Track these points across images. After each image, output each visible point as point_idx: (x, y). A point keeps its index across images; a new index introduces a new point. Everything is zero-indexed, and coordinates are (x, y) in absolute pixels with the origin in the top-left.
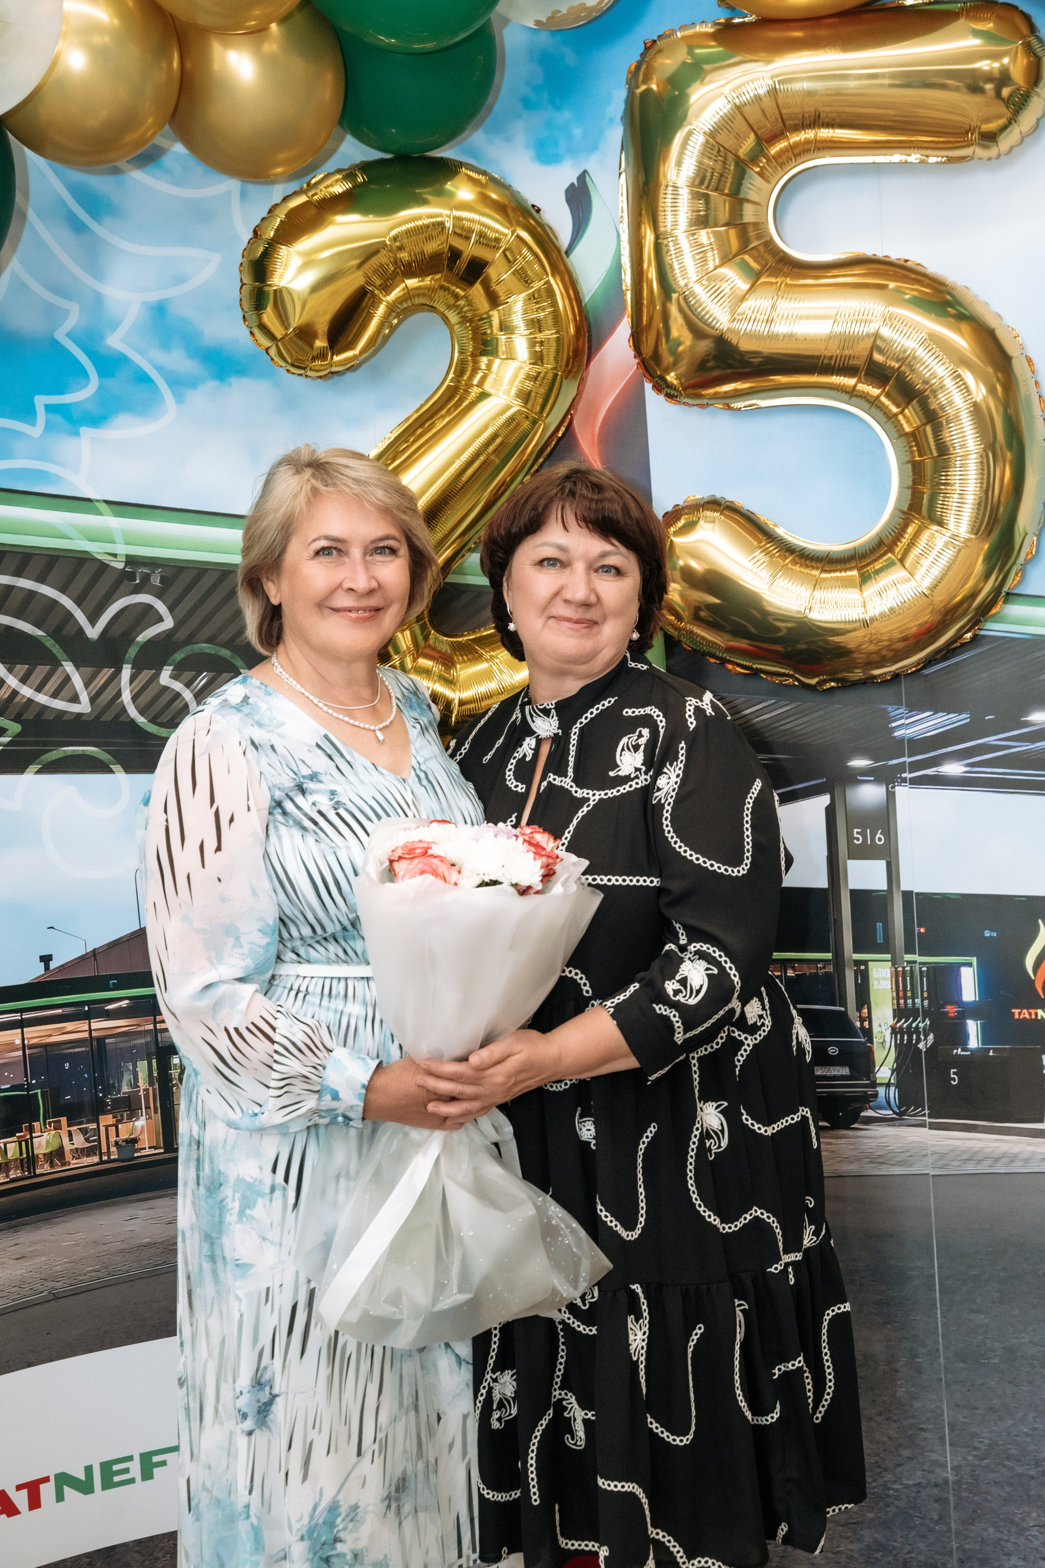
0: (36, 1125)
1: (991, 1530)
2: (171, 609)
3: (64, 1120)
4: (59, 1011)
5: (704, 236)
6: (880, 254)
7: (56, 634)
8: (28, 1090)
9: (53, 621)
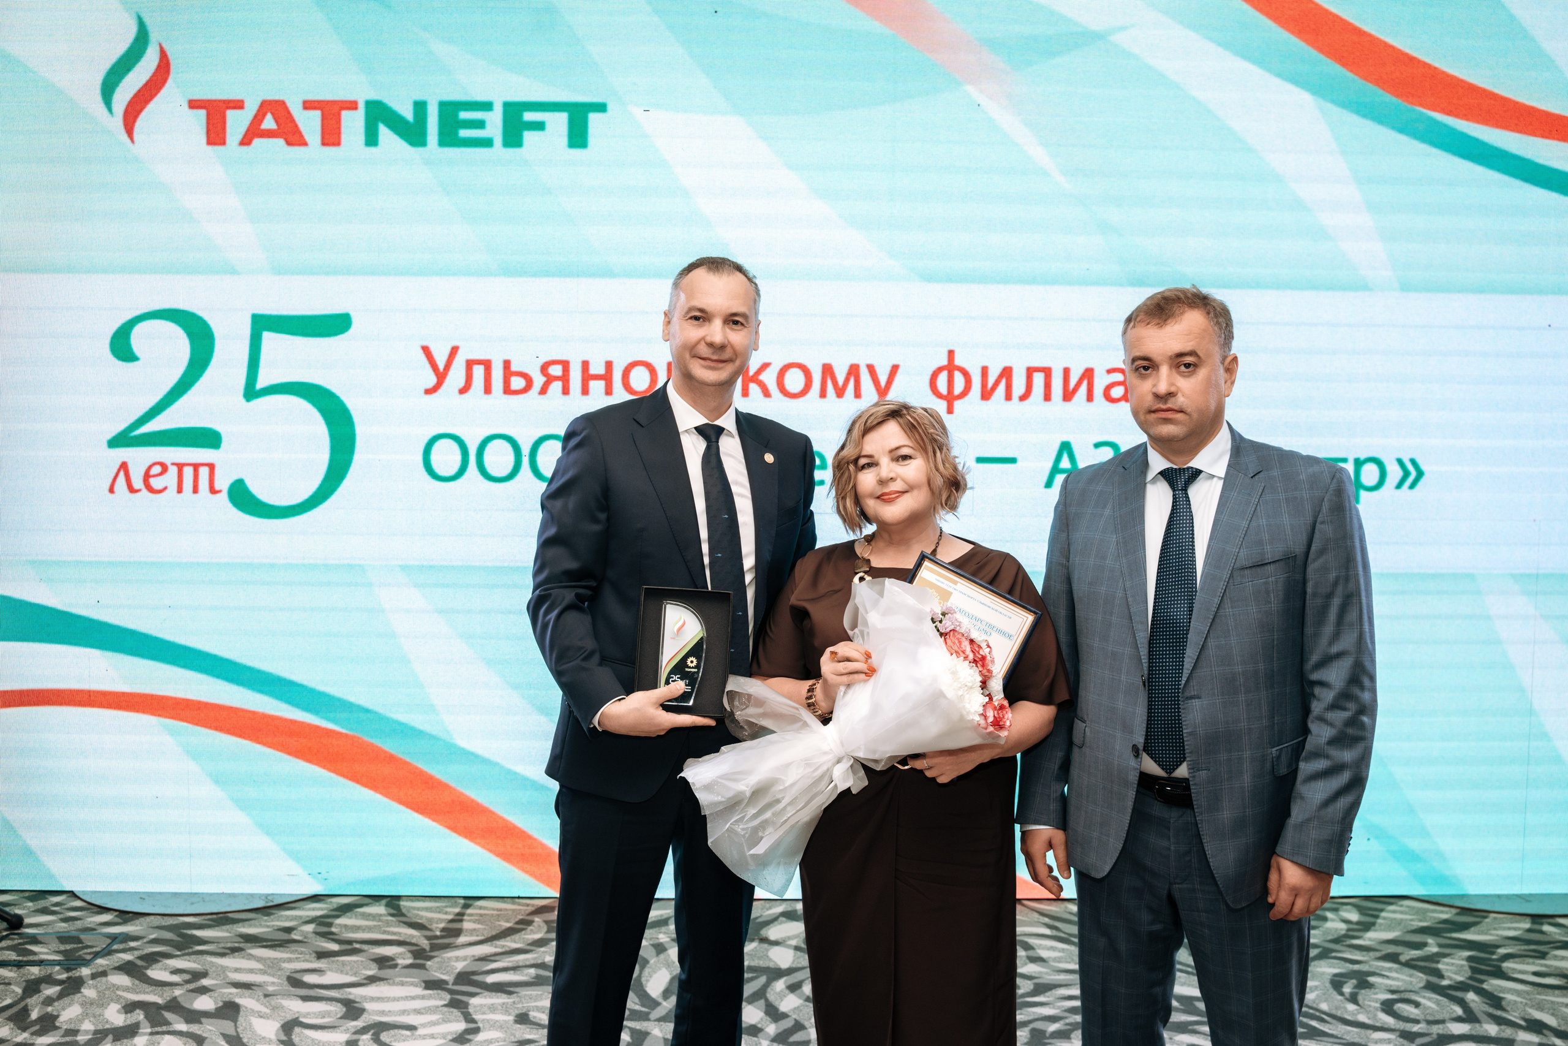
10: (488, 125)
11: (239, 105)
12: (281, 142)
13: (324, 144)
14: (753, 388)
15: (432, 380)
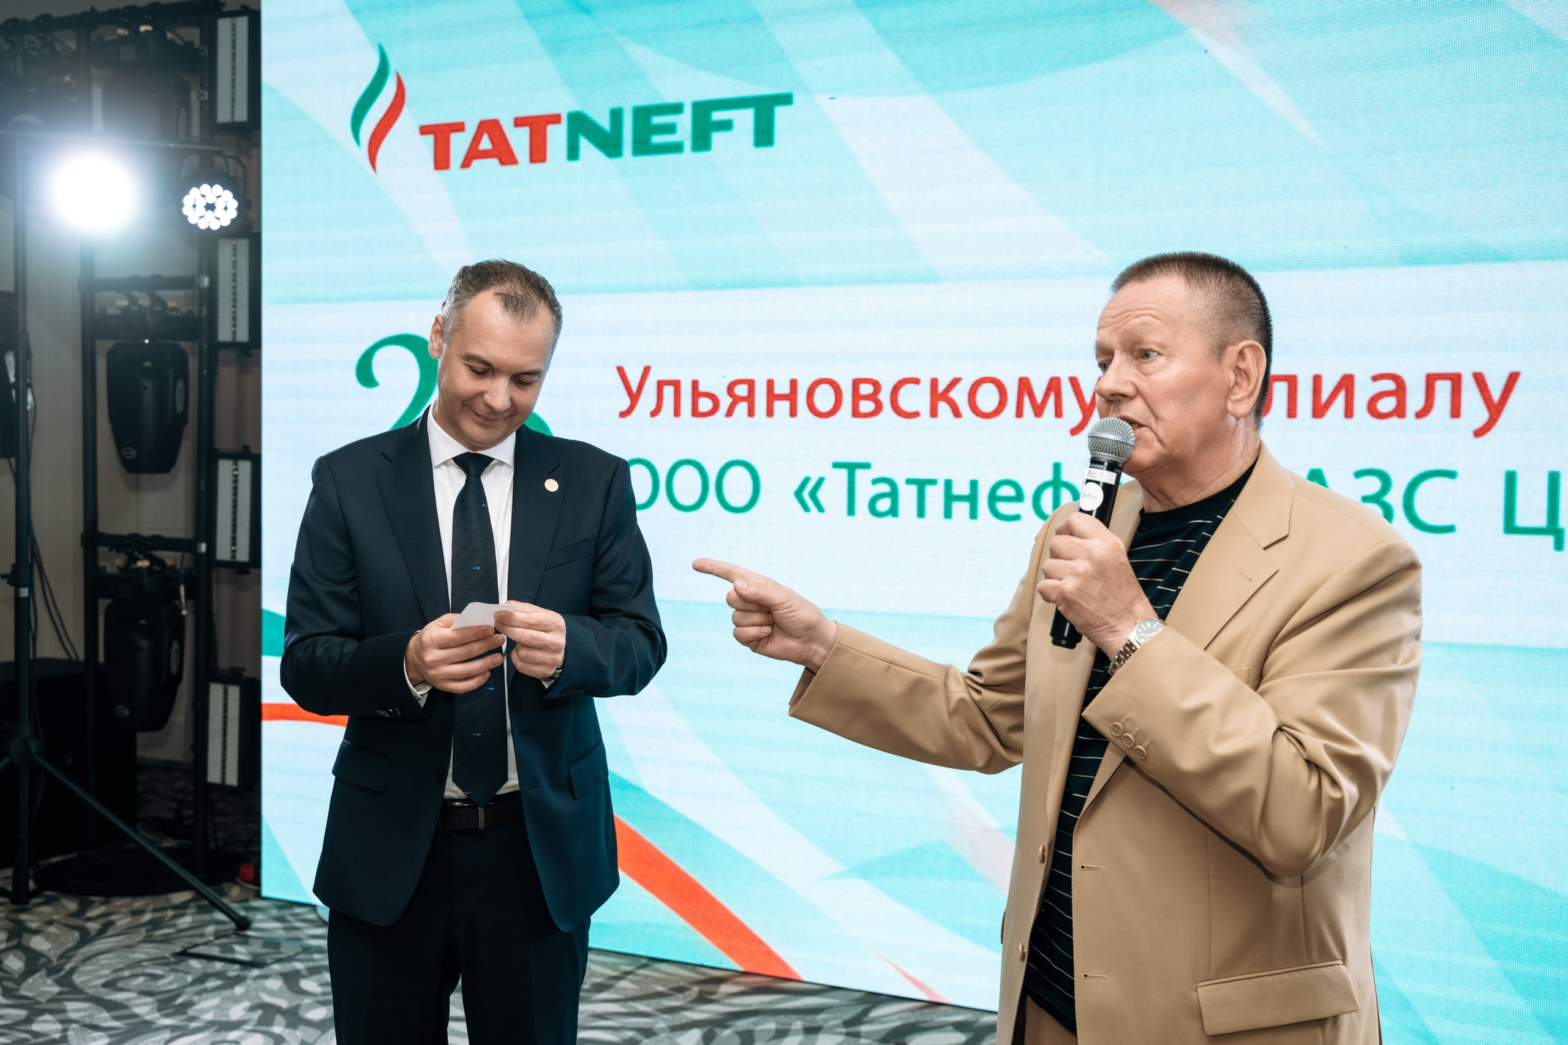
10: (679, 129)
11: (459, 127)
12: (495, 162)
13: (532, 161)
14: (943, 407)
15: (626, 402)
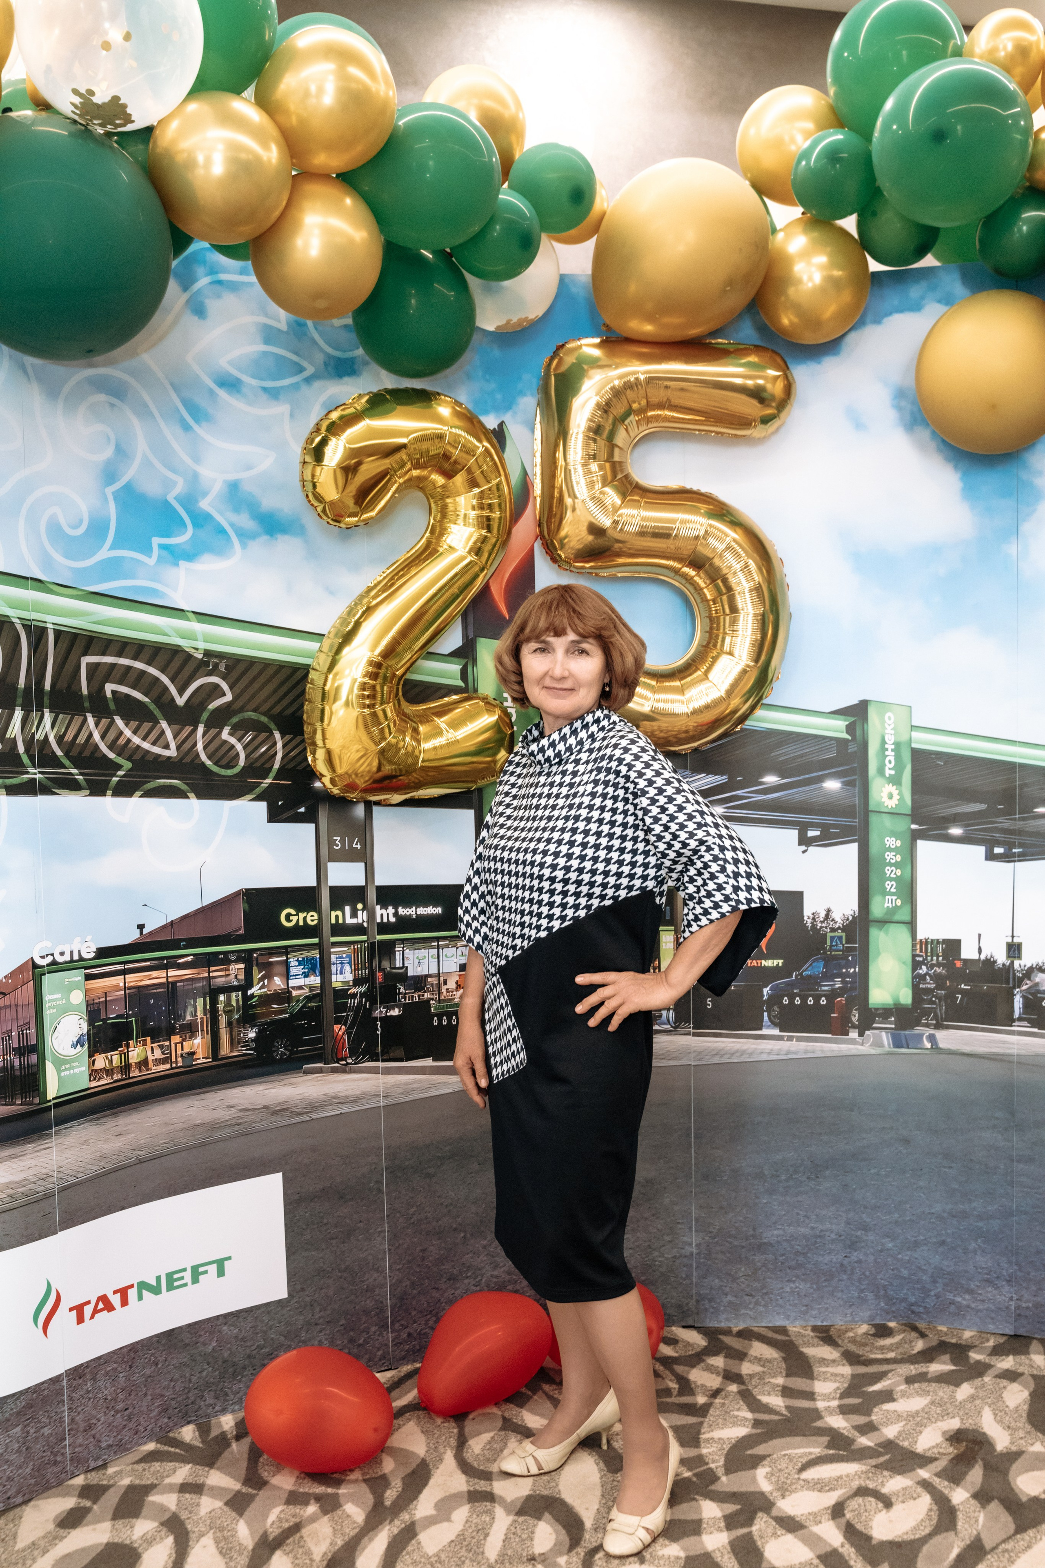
0: (131, 1042)
1: (717, 1281)
2: (231, 688)
3: (148, 1039)
4: (148, 963)
5: (594, 466)
6: (695, 488)
7: (156, 701)
8: (127, 1018)
9: (156, 692)
